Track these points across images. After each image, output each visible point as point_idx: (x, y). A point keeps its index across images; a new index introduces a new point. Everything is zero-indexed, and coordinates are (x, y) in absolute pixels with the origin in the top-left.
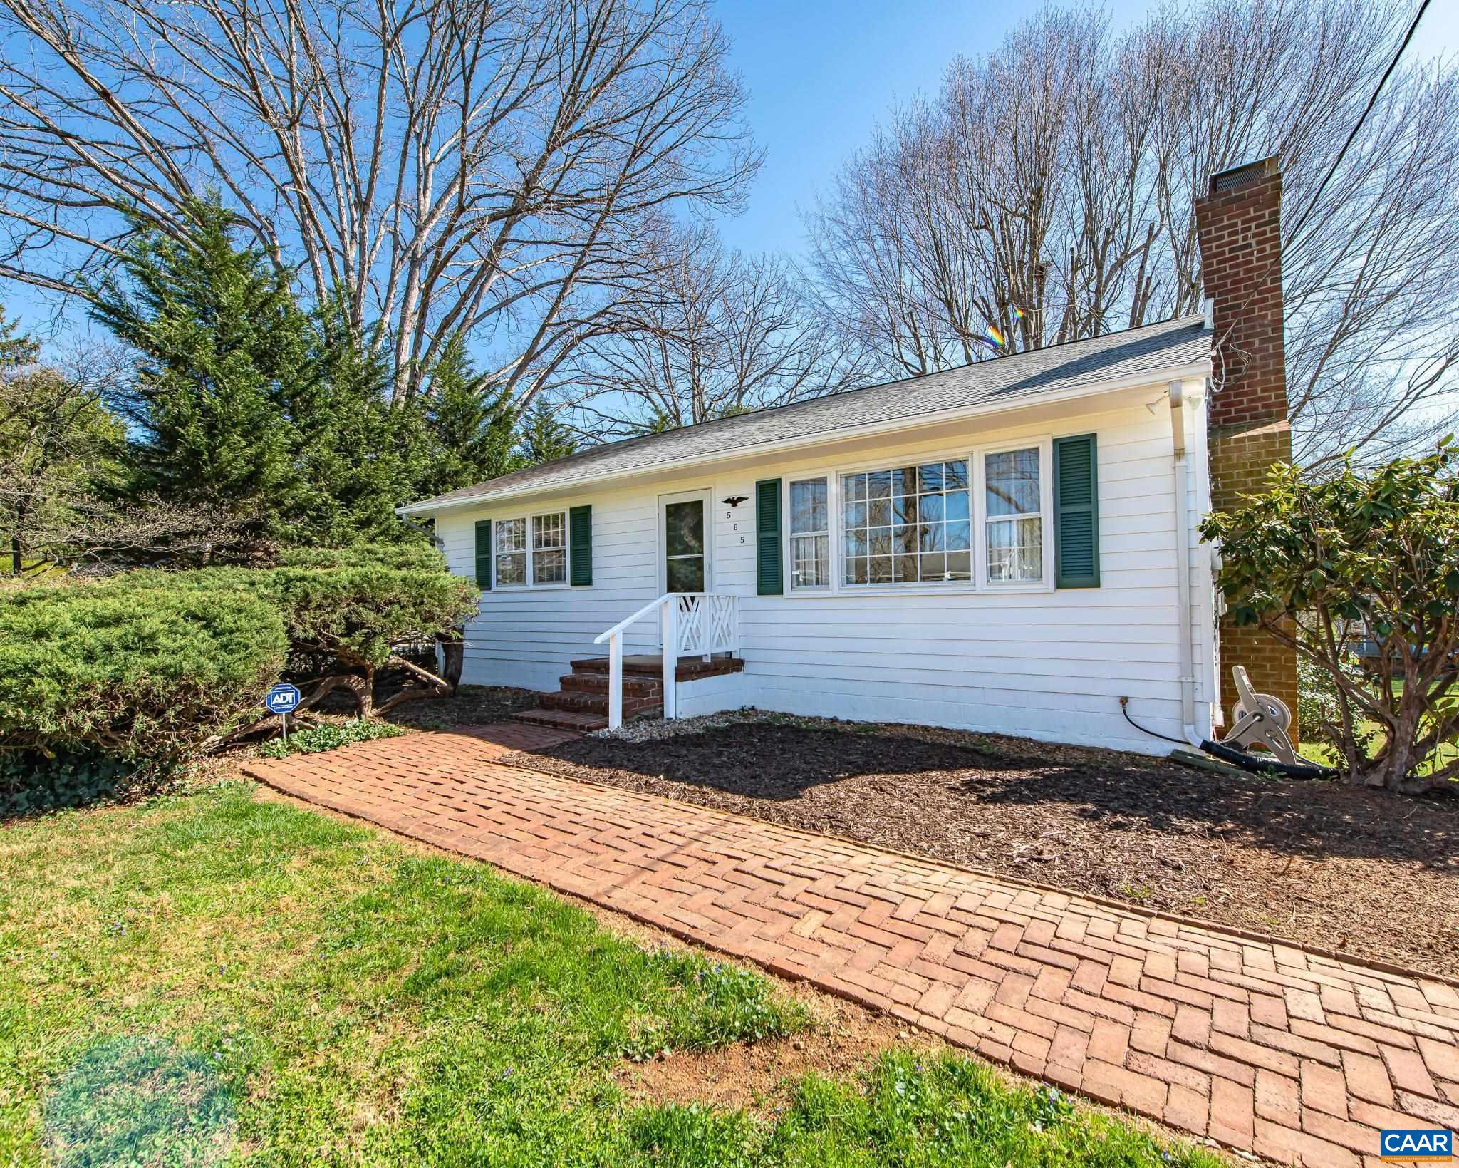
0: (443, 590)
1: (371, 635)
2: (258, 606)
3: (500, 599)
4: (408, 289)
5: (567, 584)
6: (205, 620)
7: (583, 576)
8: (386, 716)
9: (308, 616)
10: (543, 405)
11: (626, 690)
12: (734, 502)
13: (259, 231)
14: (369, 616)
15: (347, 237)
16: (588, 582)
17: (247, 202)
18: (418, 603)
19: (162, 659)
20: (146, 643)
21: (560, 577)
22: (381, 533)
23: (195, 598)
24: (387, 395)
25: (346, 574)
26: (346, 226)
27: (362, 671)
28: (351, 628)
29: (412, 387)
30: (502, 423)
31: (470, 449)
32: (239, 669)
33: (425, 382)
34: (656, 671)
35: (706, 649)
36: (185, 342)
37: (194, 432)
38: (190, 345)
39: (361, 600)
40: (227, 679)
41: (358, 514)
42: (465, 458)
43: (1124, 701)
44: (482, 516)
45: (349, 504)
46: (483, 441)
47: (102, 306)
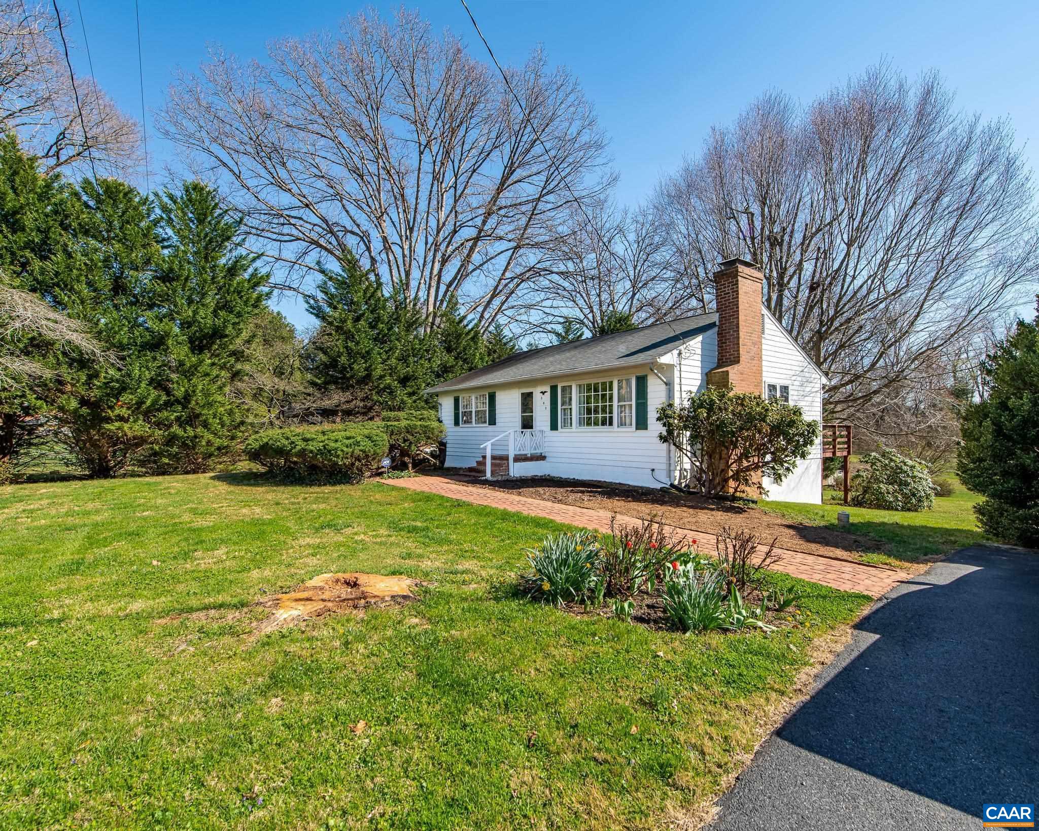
0: (433, 429)
1: (411, 443)
2: (381, 434)
3: (463, 429)
4: (433, 262)
5: (487, 425)
6: (369, 437)
7: (493, 422)
8: (416, 472)
9: (393, 437)
10: (498, 327)
11: (492, 464)
12: (543, 393)
13: (362, 238)
14: (410, 437)
15: (404, 239)
16: (495, 424)
17: (358, 226)
18: (425, 433)
19: (361, 448)
20: (357, 443)
21: (485, 422)
22: (419, 399)
23: (366, 432)
24: (421, 330)
25: (404, 423)
26: (403, 233)
27: (409, 456)
28: (405, 441)
29: (433, 324)
30: (475, 339)
31: (459, 354)
32: (378, 451)
33: (438, 320)
34: (506, 458)
35: (528, 452)
36: (341, 320)
37: (343, 360)
38: (344, 321)
39: (408, 432)
40: (375, 453)
41: (409, 390)
42: (456, 358)
43: (653, 470)
44: (456, 395)
45: (404, 386)
46: (465, 349)
47: (311, 307)
